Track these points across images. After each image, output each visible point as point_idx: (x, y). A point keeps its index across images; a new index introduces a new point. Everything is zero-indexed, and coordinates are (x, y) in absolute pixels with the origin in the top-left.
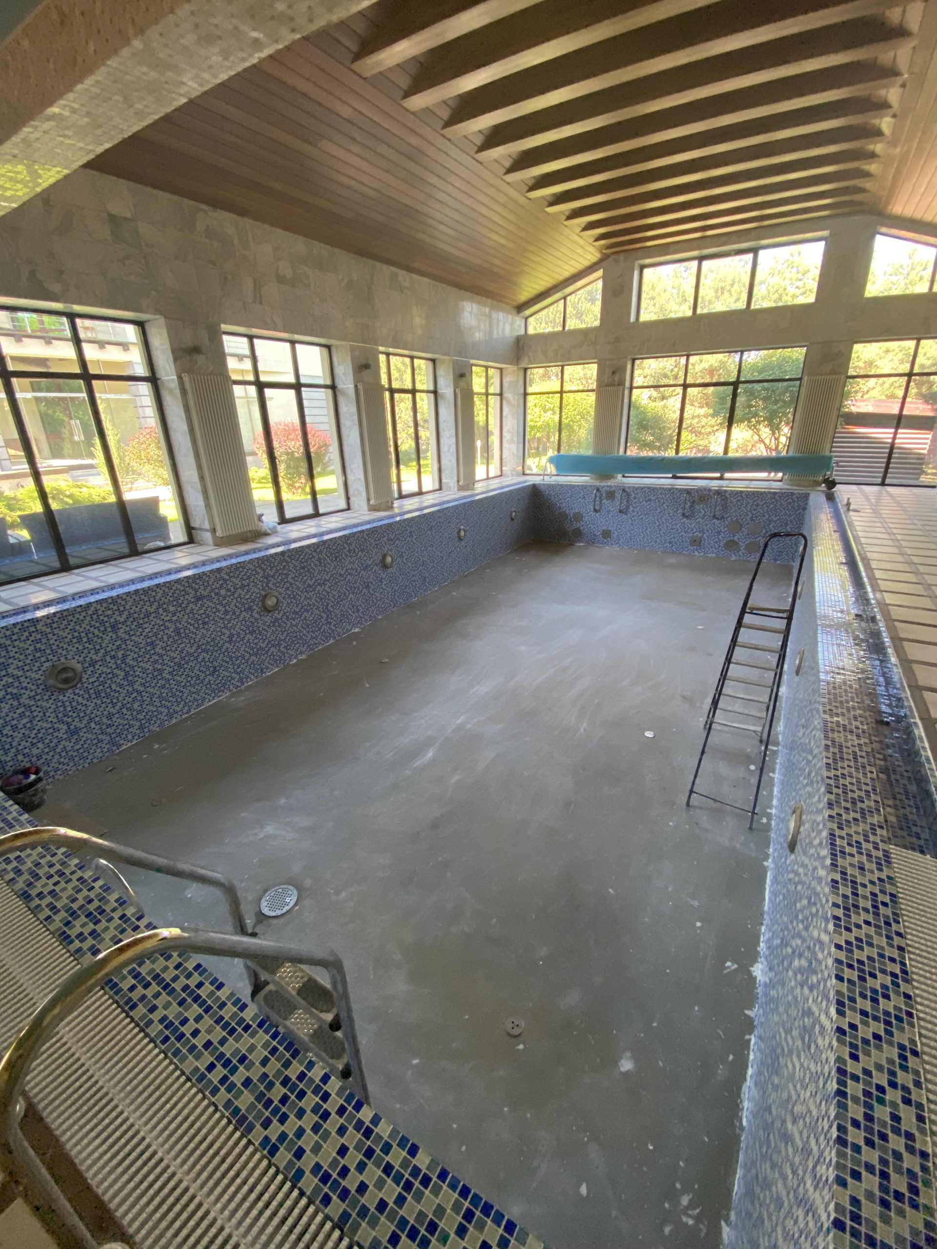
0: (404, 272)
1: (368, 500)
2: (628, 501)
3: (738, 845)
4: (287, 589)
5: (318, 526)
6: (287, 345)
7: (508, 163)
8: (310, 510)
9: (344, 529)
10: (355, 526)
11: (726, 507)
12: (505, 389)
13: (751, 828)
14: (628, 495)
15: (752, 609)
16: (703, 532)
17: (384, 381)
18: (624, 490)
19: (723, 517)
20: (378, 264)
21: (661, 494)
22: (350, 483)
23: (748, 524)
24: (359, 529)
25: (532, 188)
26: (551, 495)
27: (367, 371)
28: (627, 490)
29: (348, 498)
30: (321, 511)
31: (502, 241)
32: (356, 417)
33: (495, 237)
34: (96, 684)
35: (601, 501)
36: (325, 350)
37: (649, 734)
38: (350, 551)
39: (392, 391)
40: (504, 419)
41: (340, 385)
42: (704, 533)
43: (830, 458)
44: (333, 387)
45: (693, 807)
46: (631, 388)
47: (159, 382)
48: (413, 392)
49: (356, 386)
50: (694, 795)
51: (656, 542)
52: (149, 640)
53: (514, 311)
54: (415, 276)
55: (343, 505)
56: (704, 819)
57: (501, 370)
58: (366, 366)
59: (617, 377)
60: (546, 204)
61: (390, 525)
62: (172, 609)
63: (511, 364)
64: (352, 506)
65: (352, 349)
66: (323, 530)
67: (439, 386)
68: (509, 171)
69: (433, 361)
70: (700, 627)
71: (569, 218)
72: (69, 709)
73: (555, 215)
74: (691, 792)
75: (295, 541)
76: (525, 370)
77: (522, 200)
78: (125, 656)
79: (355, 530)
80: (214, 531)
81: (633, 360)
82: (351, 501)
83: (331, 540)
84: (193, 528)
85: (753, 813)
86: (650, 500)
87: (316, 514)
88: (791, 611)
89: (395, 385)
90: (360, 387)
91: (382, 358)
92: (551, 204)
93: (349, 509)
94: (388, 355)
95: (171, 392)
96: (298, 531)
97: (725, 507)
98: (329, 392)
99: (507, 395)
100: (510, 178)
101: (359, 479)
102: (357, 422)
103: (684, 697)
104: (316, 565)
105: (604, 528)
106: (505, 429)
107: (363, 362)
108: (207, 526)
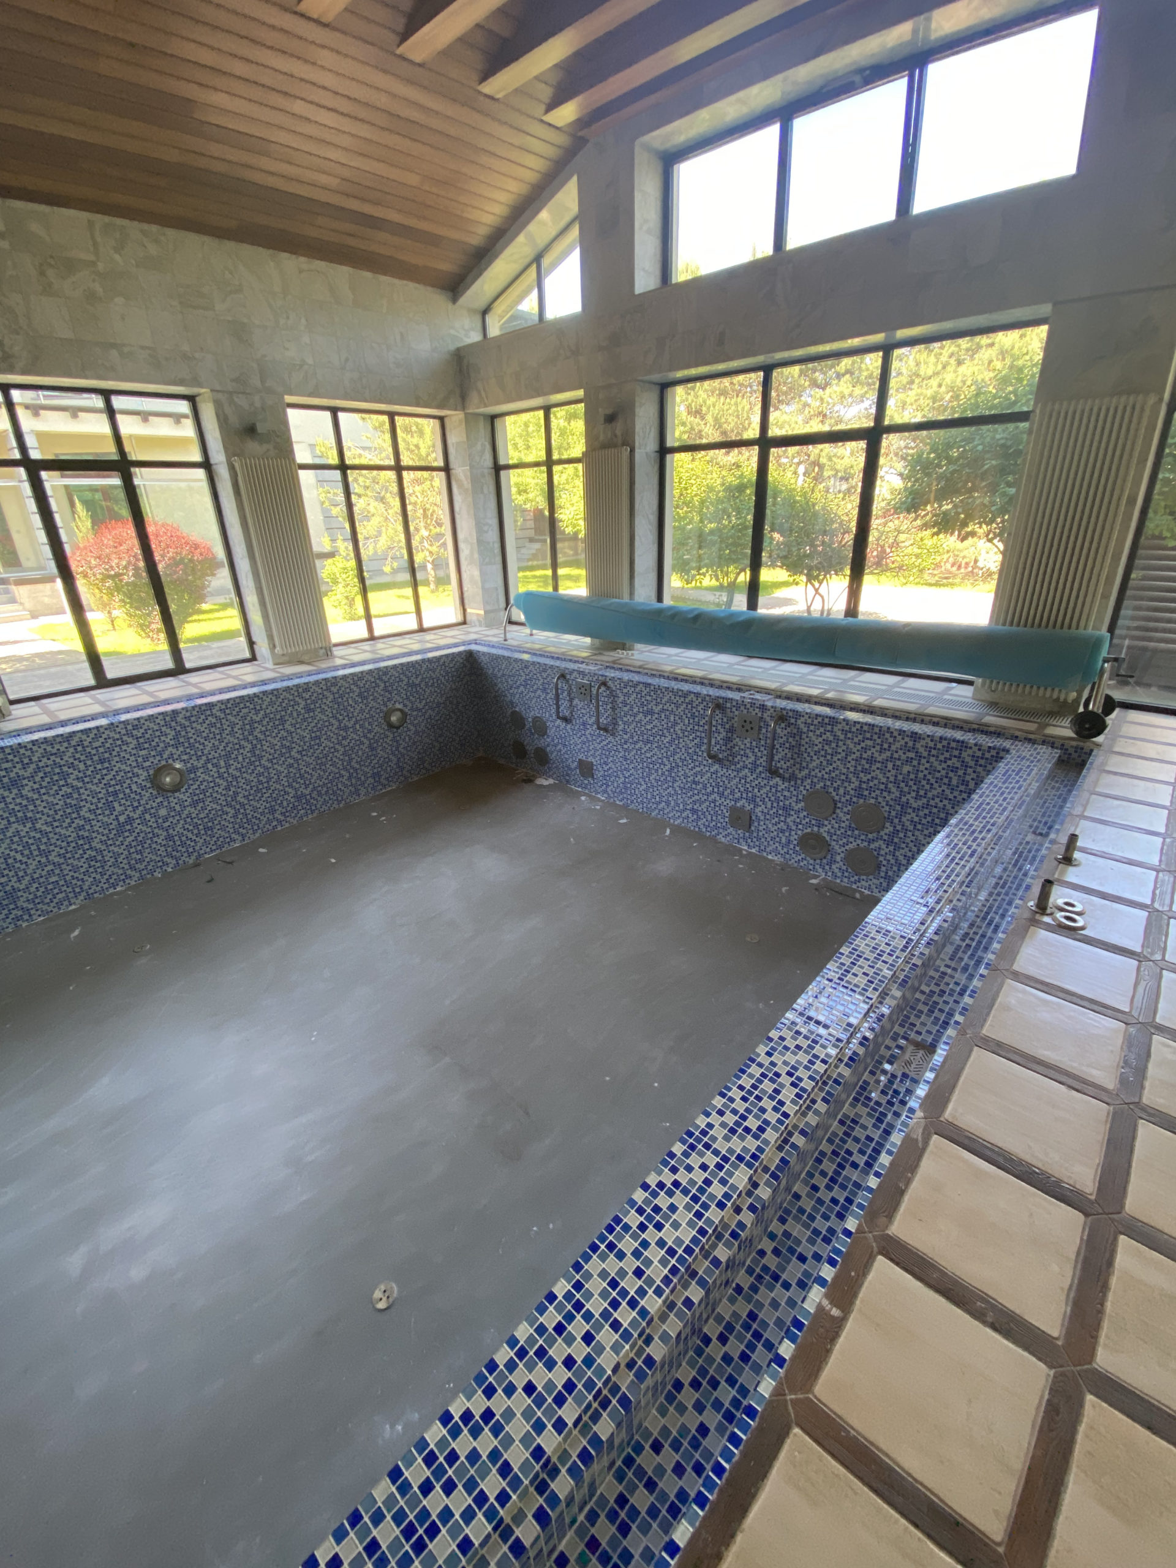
2: (613, 709)
11: (799, 754)
12: (452, 458)
14: (613, 695)
16: (753, 800)
18: (604, 684)
19: (793, 777)
23: (850, 802)
28: (610, 683)
35: (571, 700)
40: (457, 516)
42: (756, 805)
46: (664, 451)
57: (441, 419)
59: (619, 427)
63: (456, 410)
76: (493, 418)
81: (664, 388)
97: (797, 750)
99: (460, 471)
105: (581, 756)
106: (461, 536)
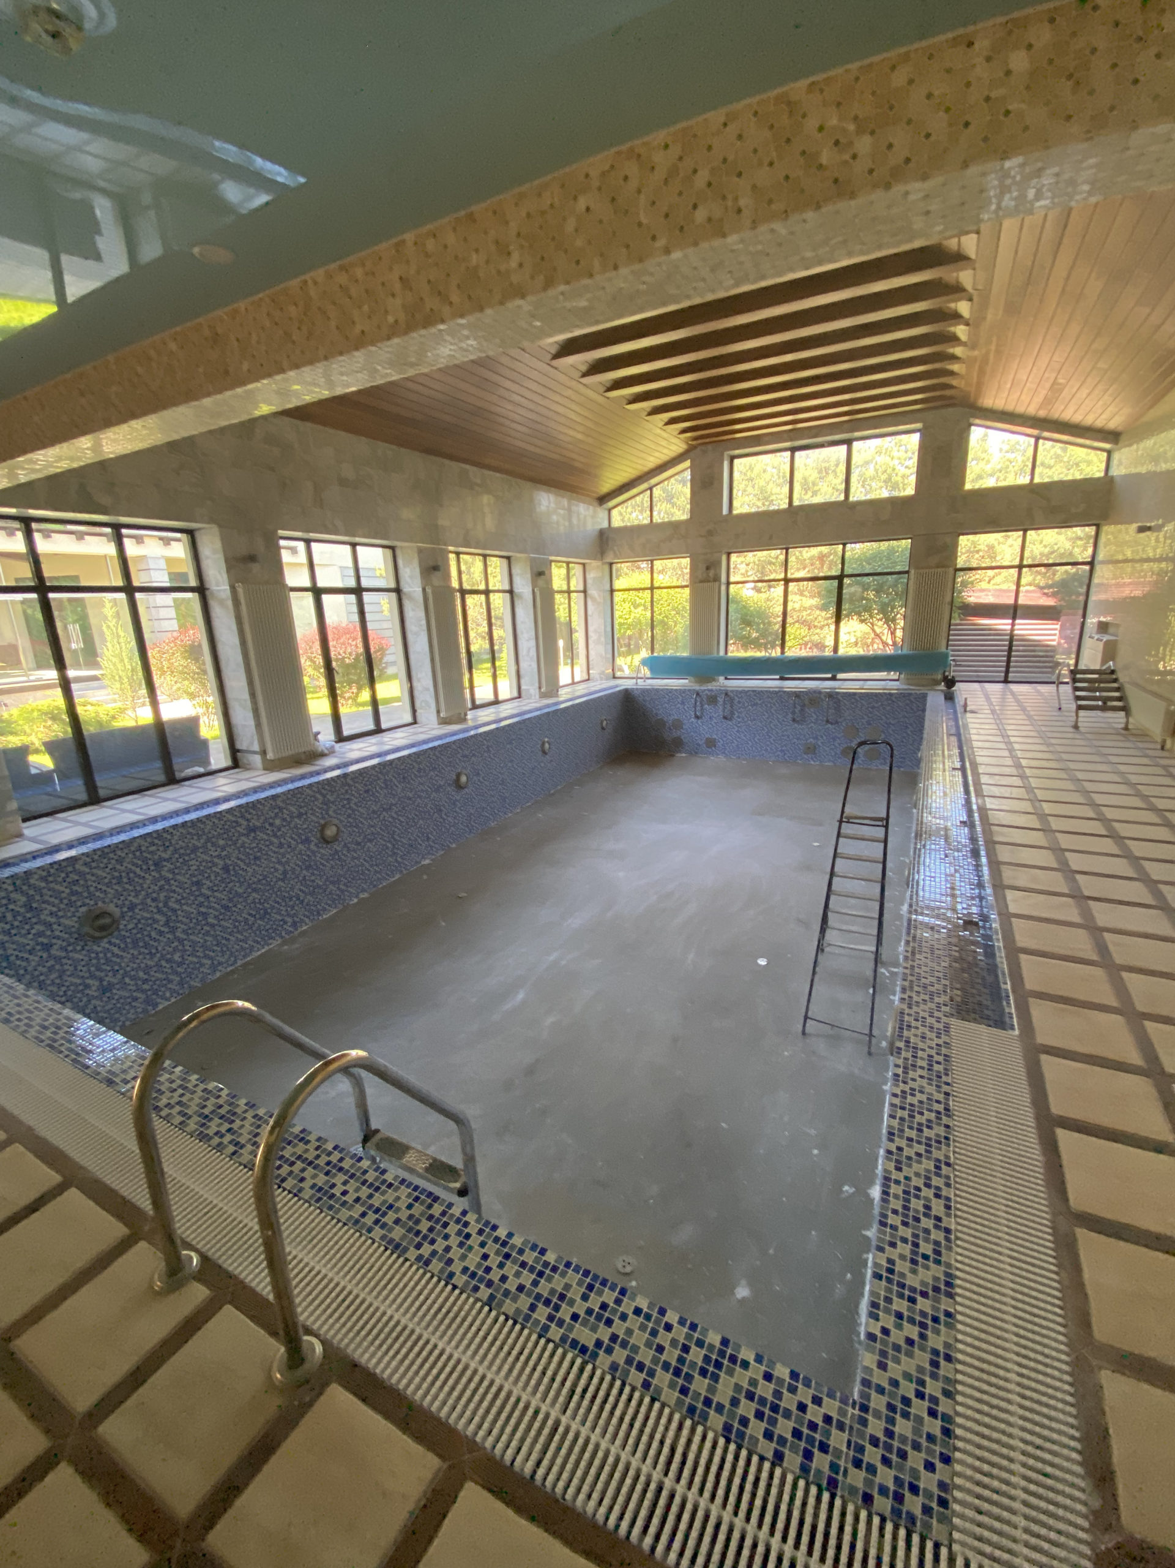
0: (475, 469)
1: (438, 712)
2: (732, 706)
3: (856, 1071)
4: (349, 816)
5: (383, 743)
6: (347, 549)
7: (584, 368)
8: (371, 726)
9: (412, 746)
10: (425, 742)
11: (840, 711)
12: (589, 586)
13: (870, 1054)
14: (732, 700)
15: (849, 818)
16: (816, 738)
17: (455, 584)
18: (726, 694)
19: (837, 722)
20: (447, 462)
21: (768, 697)
22: (416, 693)
23: (865, 728)
24: (431, 745)
25: (609, 389)
26: (646, 701)
27: (437, 574)
28: (730, 693)
29: (414, 711)
30: (384, 726)
31: (580, 436)
32: (424, 622)
33: (571, 433)
34: (134, 931)
35: (702, 706)
36: (389, 552)
37: (762, 962)
38: (419, 770)
39: (463, 593)
40: (589, 617)
41: (406, 588)
42: (818, 740)
43: (946, 656)
44: (398, 590)
45: (810, 1035)
46: (728, 583)
47: (207, 593)
48: (487, 592)
49: (424, 590)
50: (809, 1022)
51: (766, 750)
52: (194, 879)
53: (596, 503)
54: (487, 472)
55: (408, 718)
56: (821, 1046)
57: (584, 565)
58: (436, 568)
59: (712, 573)
60: (625, 402)
61: (465, 740)
62: (221, 842)
63: (594, 559)
64: (419, 719)
65: (420, 551)
66: (387, 748)
67: (515, 586)
68: (584, 375)
69: (508, 558)
70: (816, 844)
71: (650, 414)
72: (102, 961)
73: (636, 413)
74: (806, 1018)
75: (358, 761)
76: (611, 564)
77: (600, 399)
78: (168, 898)
79: (425, 747)
80: (264, 753)
81: (729, 554)
82: (418, 714)
83: (399, 759)
84: (238, 751)
85: (871, 1035)
86: (756, 704)
87: (378, 730)
88: (887, 819)
89: (466, 586)
90: (429, 590)
91: (452, 556)
92: (630, 402)
93: (415, 722)
94: (458, 554)
95: (222, 603)
96: (359, 750)
97: (838, 710)
98: (394, 595)
99: (592, 592)
100: (586, 380)
101: (428, 689)
102: (425, 627)
103: (799, 920)
104: (381, 788)
105: (707, 736)
106: (591, 629)
107: (431, 563)
108: (256, 747)
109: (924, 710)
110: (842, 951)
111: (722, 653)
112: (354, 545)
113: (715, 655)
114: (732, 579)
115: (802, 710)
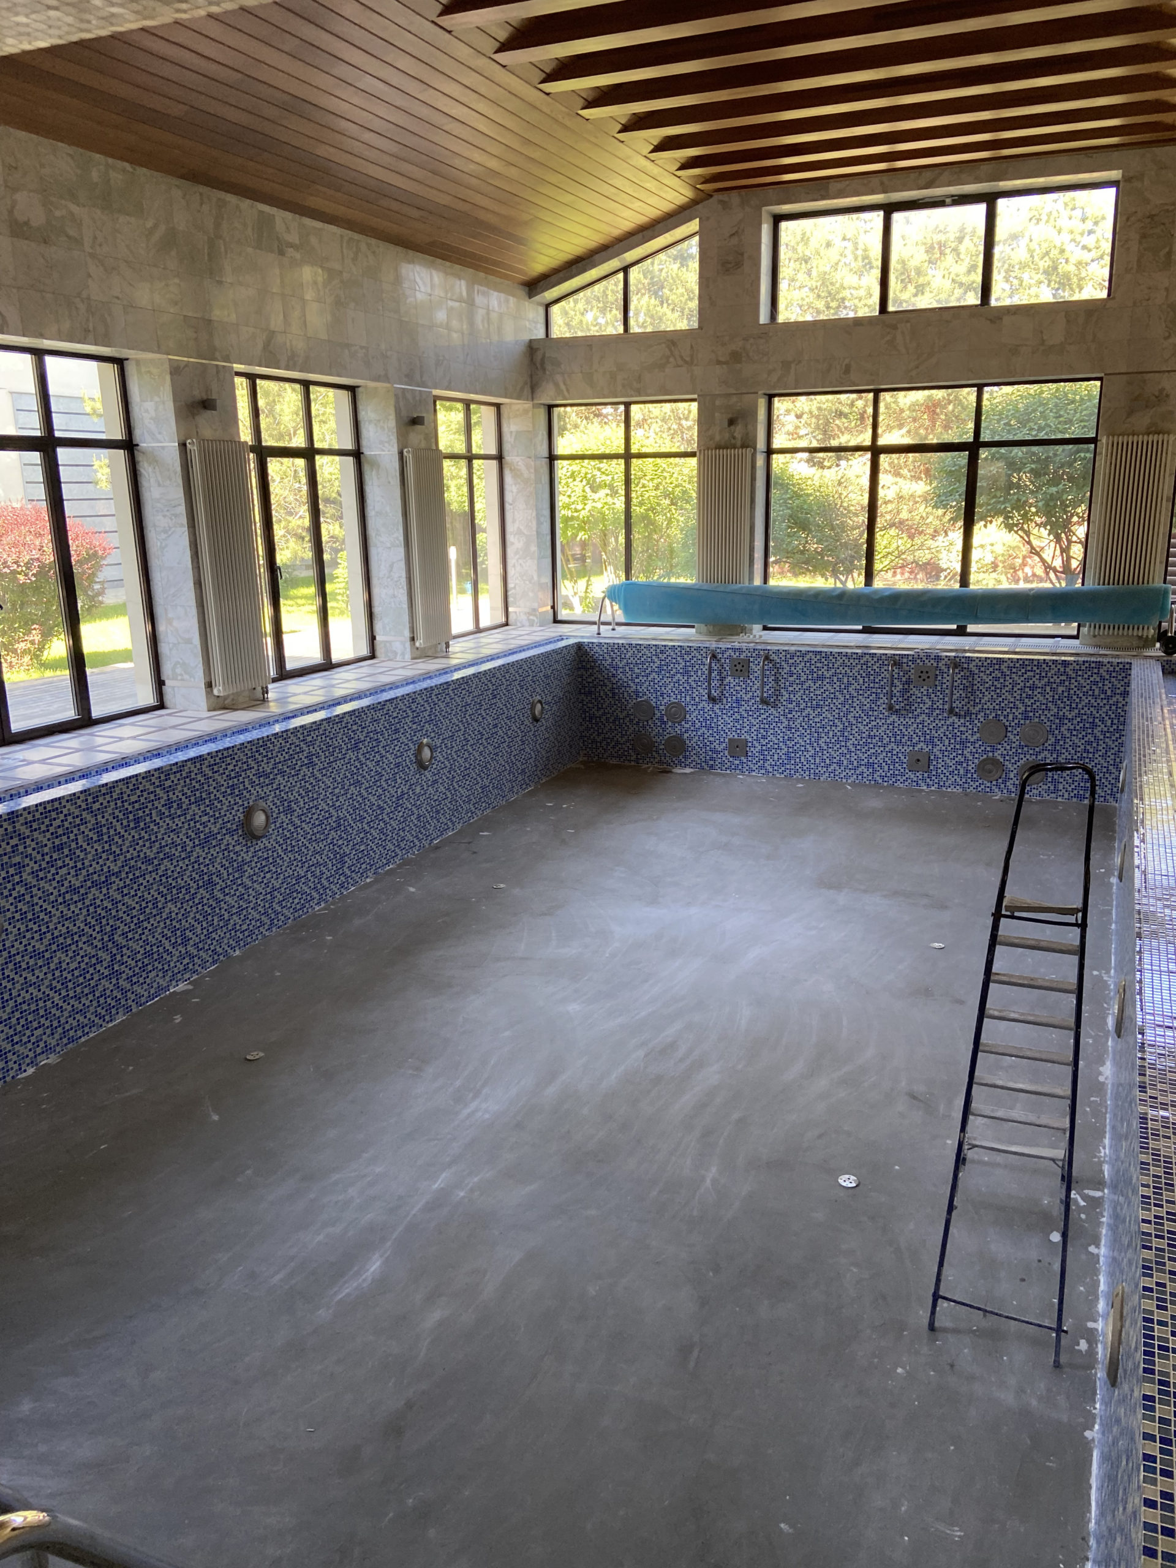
0: (288, 215)
1: (209, 685)
2: (777, 680)
3: (1034, 1402)
4: (20, 898)
5: (92, 749)
6: (26, 361)
7: (503, 35)
8: (69, 713)
9: (156, 754)
10: (180, 747)
11: (973, 693)
12: (507, 447)
13: (1057, 1365)
14: (777, 667)
15: (1012, 908)
16: (932, 742)
17: (246, 435)
18: (767, 658)
19: (968, 713)
20: (231, 199)
21: (843, 664)
22: (164, 649)
23: (1019, 725)
24: (192, 753)
25: (550, 77)
26: (616, 668)
27: (209, 413)
28: (773, 657)
29: (159, 683)
30: (96, 712)
31: (493, 164)
32: (182, 509)
33: (477, 156)
35: (721, 680)
36: (111, 369)
37: (847, 1181)
38: (169, 804)
39: (263, 453)
40: (507, 507)
41: (145, 440)
42: (934, 745)
43: (1165, 593)
44: (128, 445)
45: (945, 1330)
46: (770, 452)
48: (309, 453)
49: (183, 445)
50: (942, 1305)
51: (840, 764)
53: (521, 293)
54: (308, 222)
55: (147, 698)
56: (965, 1352)
57: (498, 406)
58: (207, 404)
59: (738, 431)
60: (581, 102)
61: (264, 742)
63: (518, 398)
64: (168, 698)
65: (176, 371)
66: (102, 757)
67: (364, 443)
68: (504, 47)
69: (352, 389)
70: (936, 945)
71: (625, 129)
73: (598, 123)
74: (936, 1297)
75: (39, 787)
76: (550, 408)
77: (533, 95)
79: (181, 756)
81: (770, 397)
82: (167, 689)
83: (126, 780)
85: (1059, 1330)
86: (822, 678)
87: (84, 721)
88: (1085, 910)
89: (268, 441)
90: (193, 447)
91: (241, 386)
92: (590, 104)
93: (161, 706)
94: (252, 378)
96: (43, 761)
97: (971, 691)
98: (120, 455)
100: (505, 57)
101: (189, 641)
102: (184, 520)
103: (913, 1096)
104: (89, 841)
106: (510, 528)
107: (198, 394)
109: (1126, 694)
110: (999, 1158)
111: (758, 581)
112: (39, 354)
113: (747, 584)
114: (778, 442)
115: (905, 691)
